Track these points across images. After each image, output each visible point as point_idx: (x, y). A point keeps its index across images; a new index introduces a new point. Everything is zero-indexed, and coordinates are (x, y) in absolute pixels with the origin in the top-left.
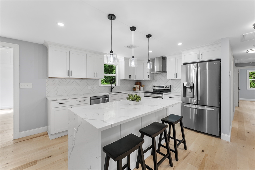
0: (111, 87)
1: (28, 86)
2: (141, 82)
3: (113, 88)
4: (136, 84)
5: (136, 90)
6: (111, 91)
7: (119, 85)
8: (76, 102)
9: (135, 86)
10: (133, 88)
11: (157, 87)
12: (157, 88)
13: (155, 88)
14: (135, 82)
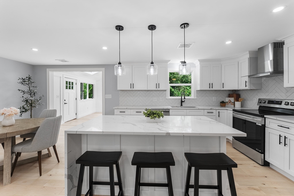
0: (181, 99)
1: (109, 96)
2: (240, 93)
3: (183, 102)
4: (230, 96)
5: (226, 105)
6: (182, 105)
7: (196, 98)
8: (134, 112)
9: (227, 100)
10: (221, 103)
11: (267, 102)
12: (267, 105)
13: (263, 105)
14: (228, 93)
